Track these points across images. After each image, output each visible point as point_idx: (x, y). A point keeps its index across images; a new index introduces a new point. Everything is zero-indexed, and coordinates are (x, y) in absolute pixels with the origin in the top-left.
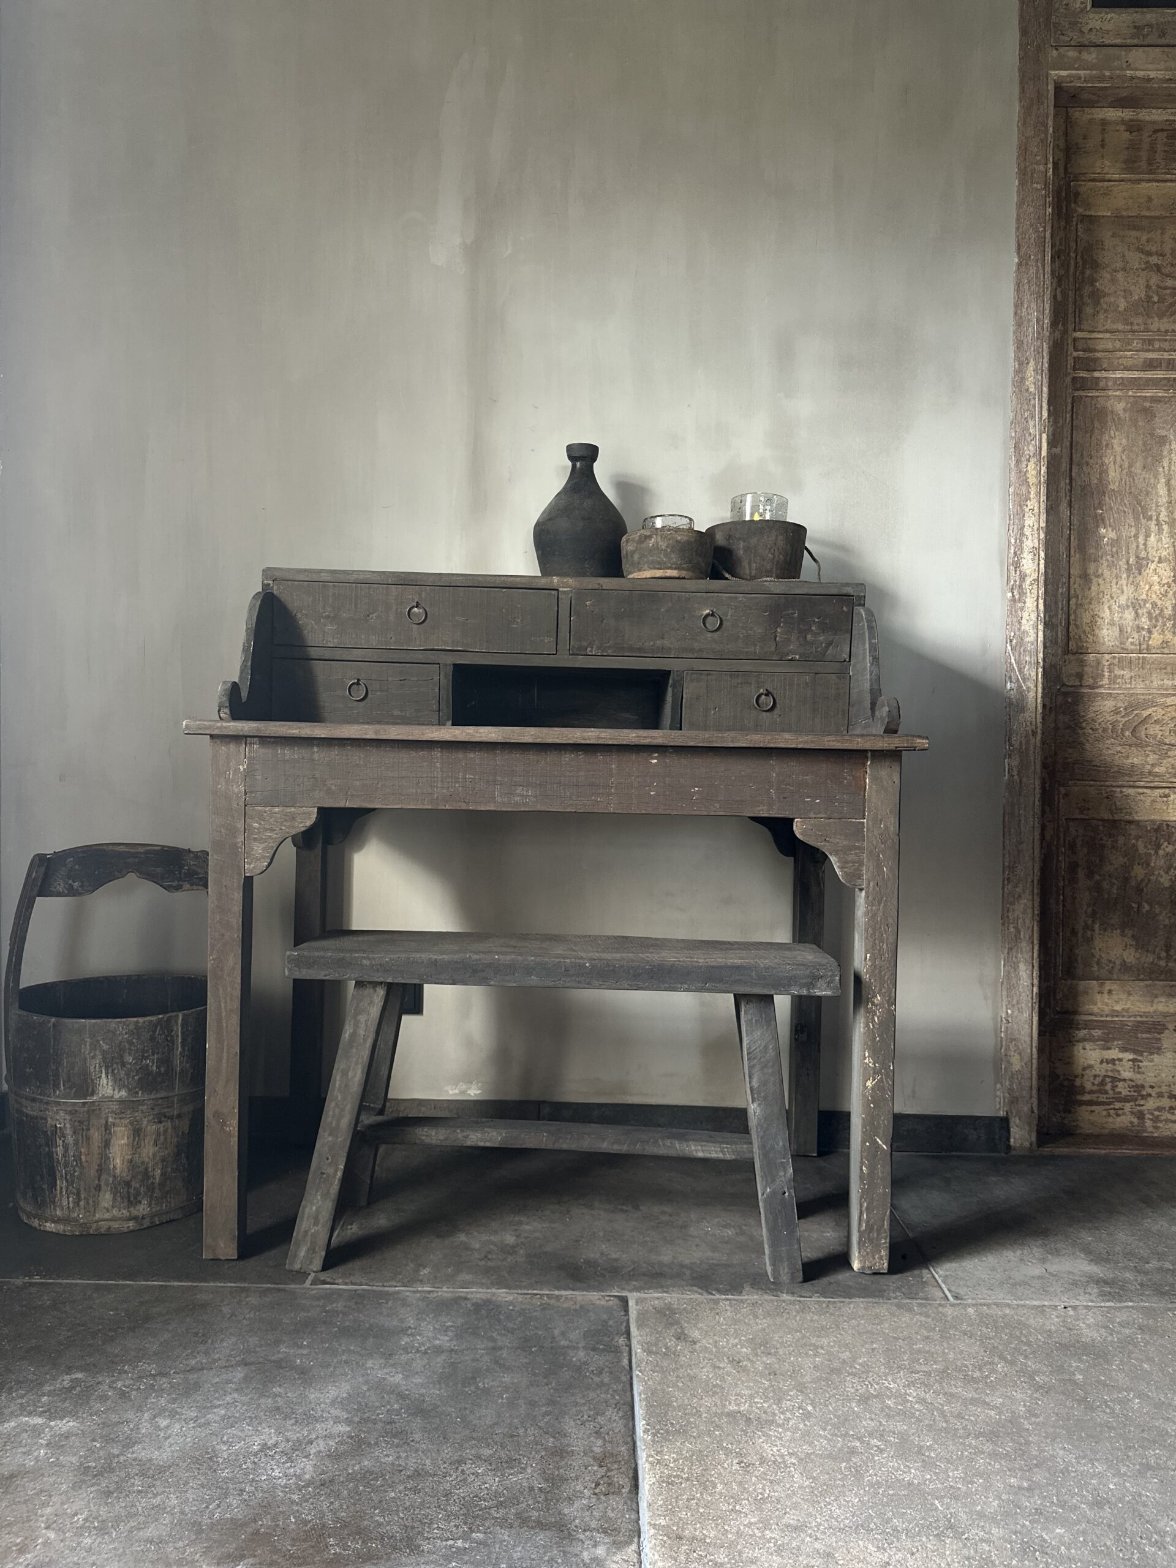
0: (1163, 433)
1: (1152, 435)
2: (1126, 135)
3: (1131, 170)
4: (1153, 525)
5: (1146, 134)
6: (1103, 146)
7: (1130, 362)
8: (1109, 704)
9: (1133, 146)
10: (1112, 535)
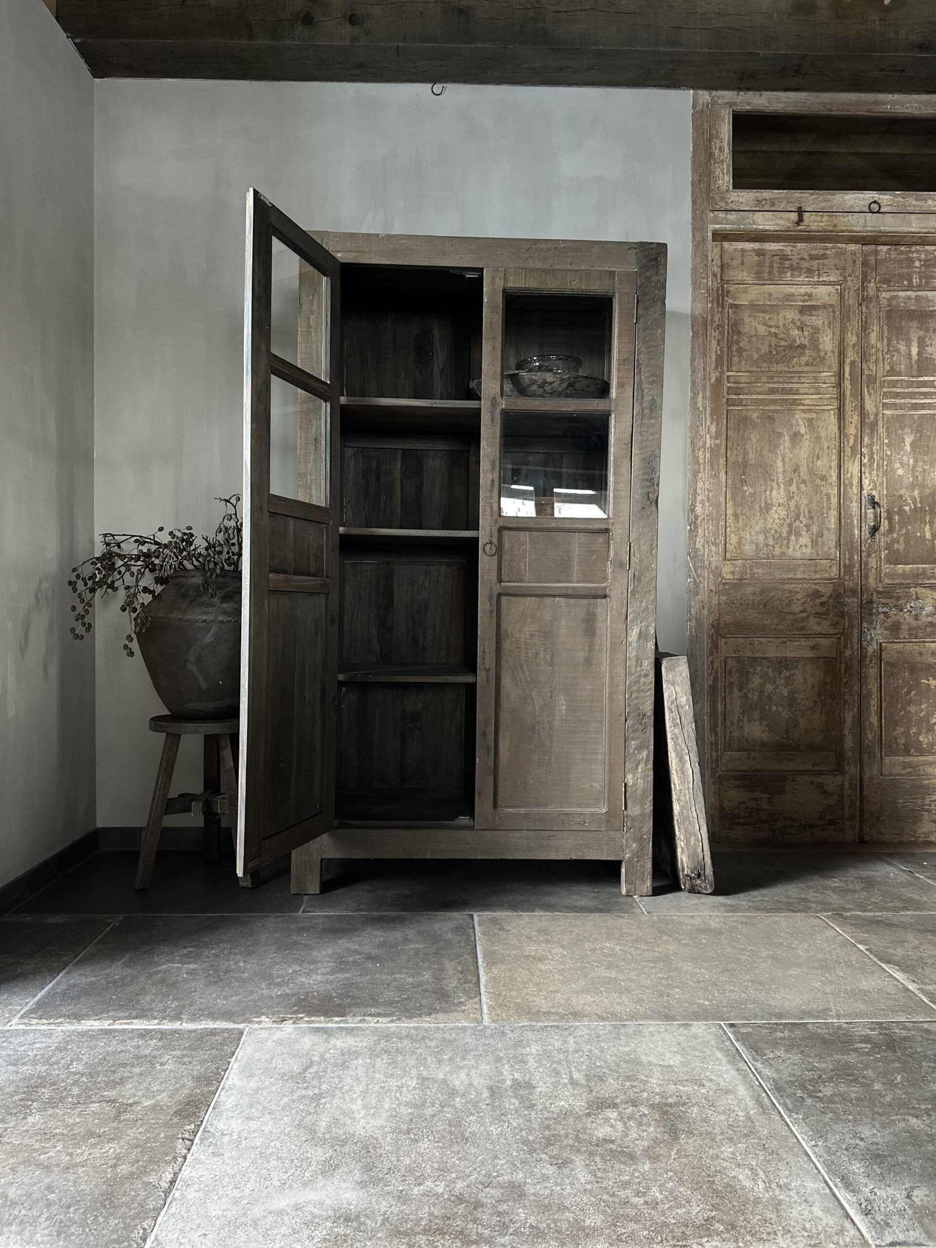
0: (780, 431)
1: (773, 432)
2: (756, 258)
3: (759, 278)
4: (775, 486)
5: (767, 257)
6: (742, 264)
7: (761, 389)
8: (750, 589)
9: (760, 264)
10: (751, 490)
